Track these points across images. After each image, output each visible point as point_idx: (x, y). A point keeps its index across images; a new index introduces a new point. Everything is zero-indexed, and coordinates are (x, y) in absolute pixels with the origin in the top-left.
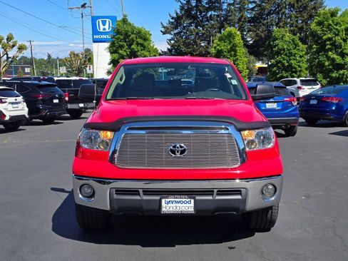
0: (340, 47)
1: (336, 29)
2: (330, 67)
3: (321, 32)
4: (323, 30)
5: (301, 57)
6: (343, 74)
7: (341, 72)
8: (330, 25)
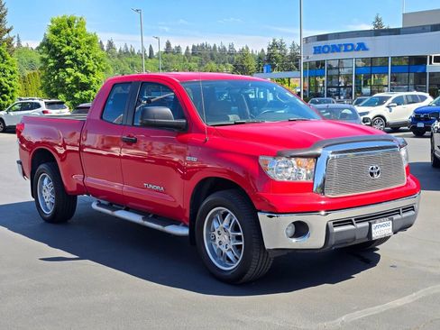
0: (83, 63)
1: (77, 41)
2: (74, 86)
3: (59, 44)
4: (60, 41)
5: (11, 73)
6: (89, 95)
7: (87, 92)
8: (68, 35)
